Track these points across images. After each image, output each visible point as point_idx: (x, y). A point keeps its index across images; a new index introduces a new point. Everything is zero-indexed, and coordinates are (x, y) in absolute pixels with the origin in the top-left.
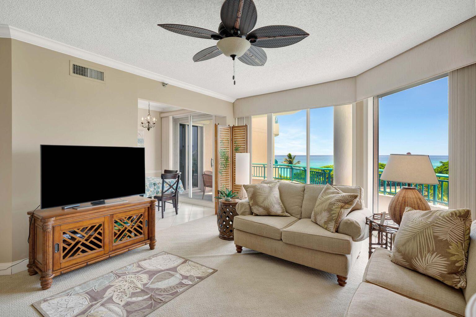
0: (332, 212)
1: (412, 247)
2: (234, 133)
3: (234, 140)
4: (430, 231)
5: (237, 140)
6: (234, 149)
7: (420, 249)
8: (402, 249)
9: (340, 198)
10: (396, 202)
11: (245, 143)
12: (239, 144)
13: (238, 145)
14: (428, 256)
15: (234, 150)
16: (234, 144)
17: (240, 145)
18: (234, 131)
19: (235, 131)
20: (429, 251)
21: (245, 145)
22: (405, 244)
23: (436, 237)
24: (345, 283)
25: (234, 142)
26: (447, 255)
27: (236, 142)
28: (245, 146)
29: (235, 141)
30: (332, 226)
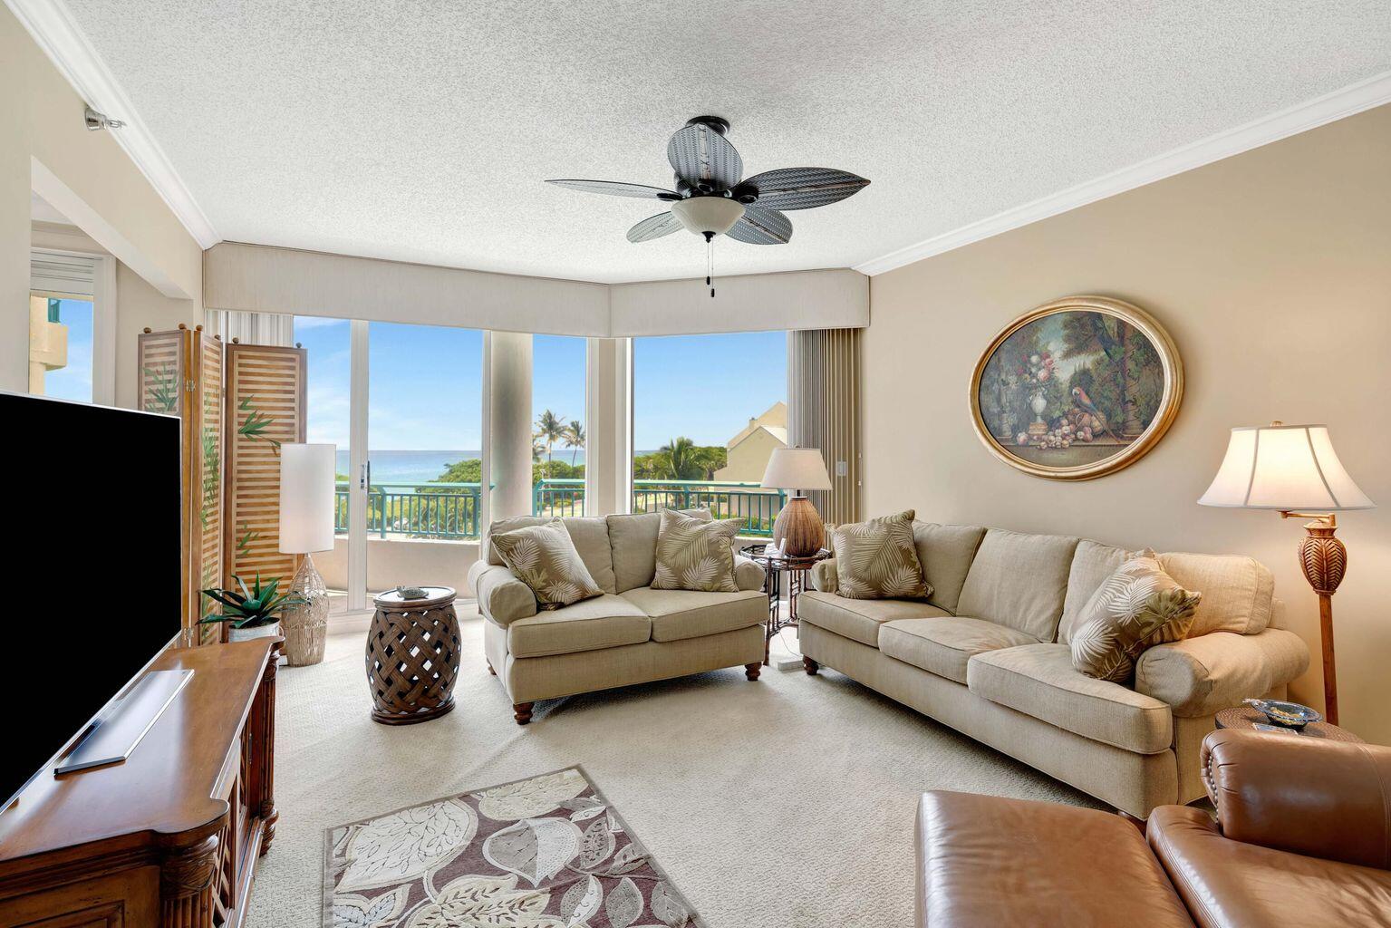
0: (723, 557)
1: (879, 568)
2: (237, 369)
3: (236, 395)
4: (892, 543)
5: (257, 395)
6: (236, 427)
7: (890, 566)
8: (865, 575)
9: (724, 529)
10: (795, 522)
11: (293, 409)
12: (266, 413)
13: (259, 413)
14: (900, 571)
15: (240, 432)
16: (236, 411)
17: (268, 416)
18: (237, 361)
19: (244, 361)
20: (899, 566)
21: (292, 417)
22: (868, 567)
23: (900, 547)
24: (759, 674)
25: (237, 403)
26: (912, 565)
27: (249, 404)
28: (296, 421)
29: (240, 399)
30: (729, 581)
